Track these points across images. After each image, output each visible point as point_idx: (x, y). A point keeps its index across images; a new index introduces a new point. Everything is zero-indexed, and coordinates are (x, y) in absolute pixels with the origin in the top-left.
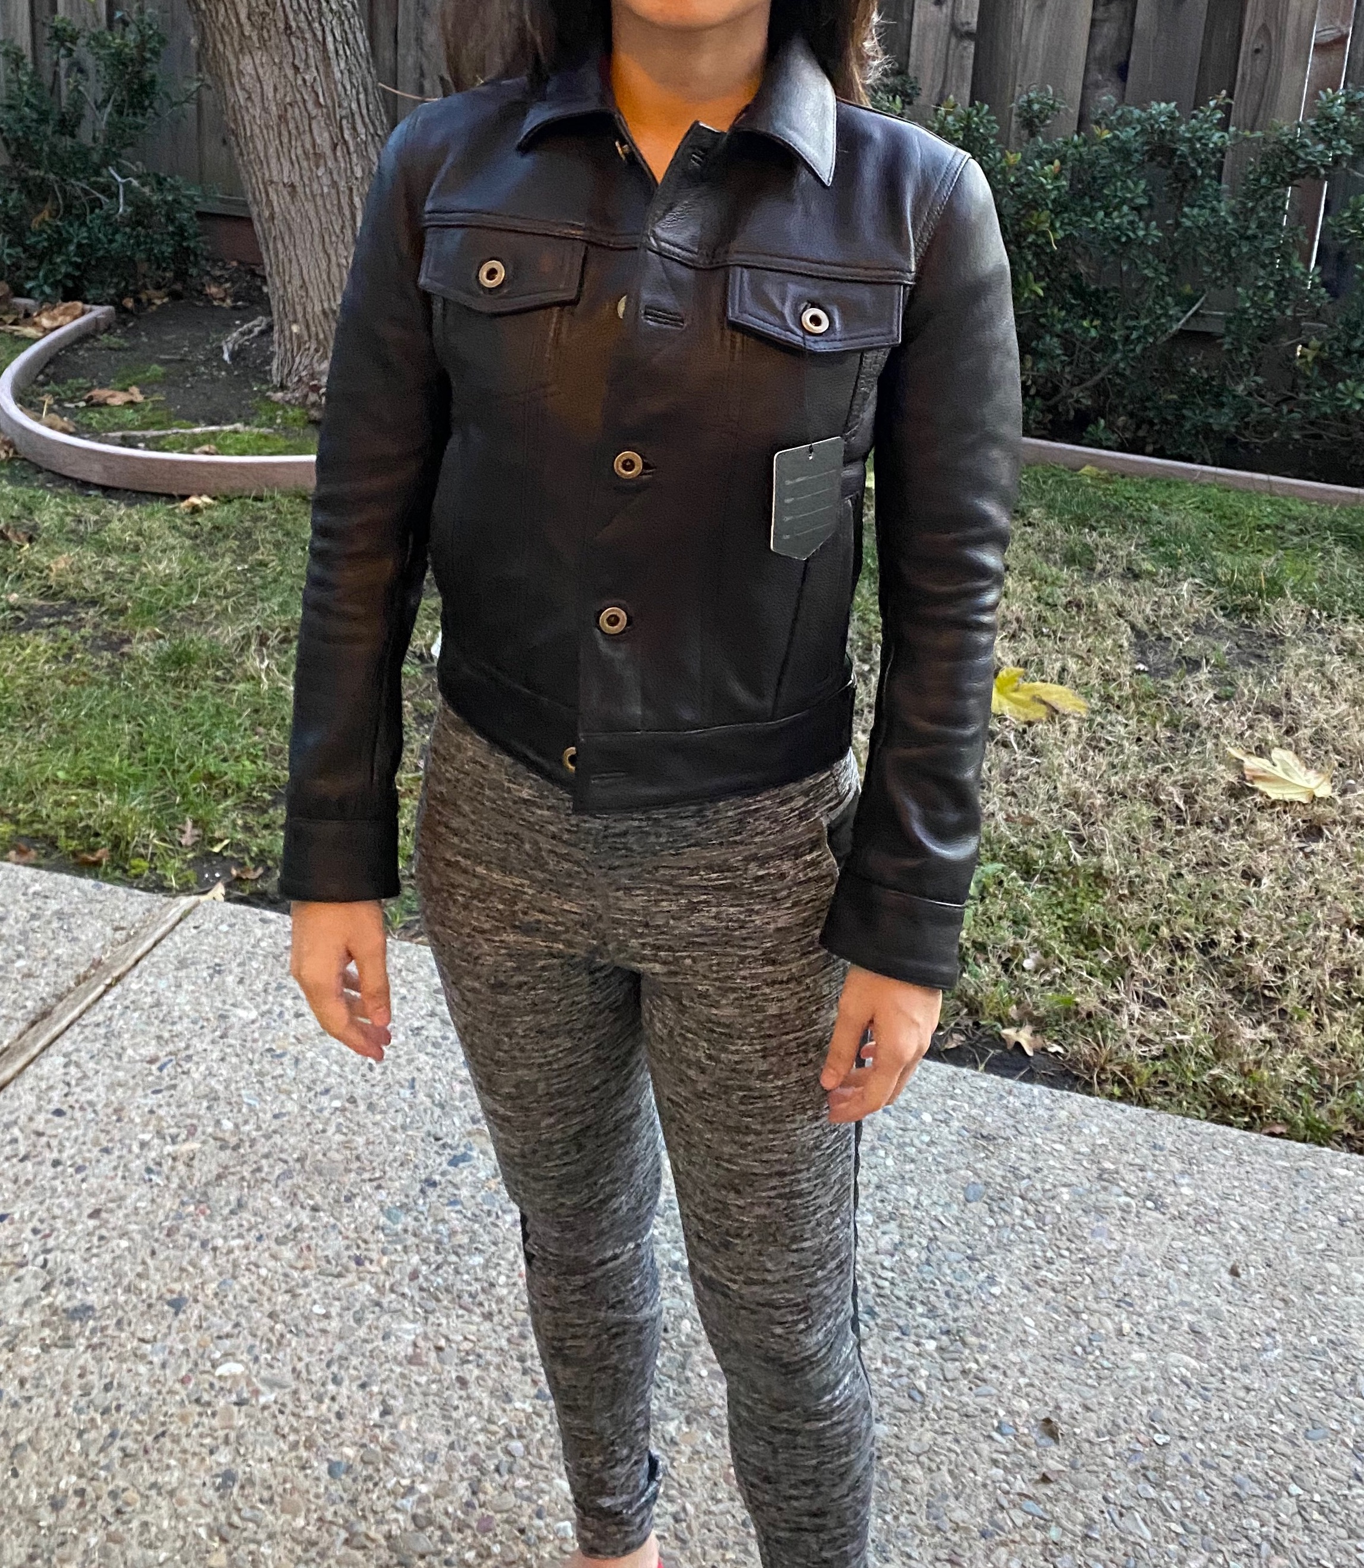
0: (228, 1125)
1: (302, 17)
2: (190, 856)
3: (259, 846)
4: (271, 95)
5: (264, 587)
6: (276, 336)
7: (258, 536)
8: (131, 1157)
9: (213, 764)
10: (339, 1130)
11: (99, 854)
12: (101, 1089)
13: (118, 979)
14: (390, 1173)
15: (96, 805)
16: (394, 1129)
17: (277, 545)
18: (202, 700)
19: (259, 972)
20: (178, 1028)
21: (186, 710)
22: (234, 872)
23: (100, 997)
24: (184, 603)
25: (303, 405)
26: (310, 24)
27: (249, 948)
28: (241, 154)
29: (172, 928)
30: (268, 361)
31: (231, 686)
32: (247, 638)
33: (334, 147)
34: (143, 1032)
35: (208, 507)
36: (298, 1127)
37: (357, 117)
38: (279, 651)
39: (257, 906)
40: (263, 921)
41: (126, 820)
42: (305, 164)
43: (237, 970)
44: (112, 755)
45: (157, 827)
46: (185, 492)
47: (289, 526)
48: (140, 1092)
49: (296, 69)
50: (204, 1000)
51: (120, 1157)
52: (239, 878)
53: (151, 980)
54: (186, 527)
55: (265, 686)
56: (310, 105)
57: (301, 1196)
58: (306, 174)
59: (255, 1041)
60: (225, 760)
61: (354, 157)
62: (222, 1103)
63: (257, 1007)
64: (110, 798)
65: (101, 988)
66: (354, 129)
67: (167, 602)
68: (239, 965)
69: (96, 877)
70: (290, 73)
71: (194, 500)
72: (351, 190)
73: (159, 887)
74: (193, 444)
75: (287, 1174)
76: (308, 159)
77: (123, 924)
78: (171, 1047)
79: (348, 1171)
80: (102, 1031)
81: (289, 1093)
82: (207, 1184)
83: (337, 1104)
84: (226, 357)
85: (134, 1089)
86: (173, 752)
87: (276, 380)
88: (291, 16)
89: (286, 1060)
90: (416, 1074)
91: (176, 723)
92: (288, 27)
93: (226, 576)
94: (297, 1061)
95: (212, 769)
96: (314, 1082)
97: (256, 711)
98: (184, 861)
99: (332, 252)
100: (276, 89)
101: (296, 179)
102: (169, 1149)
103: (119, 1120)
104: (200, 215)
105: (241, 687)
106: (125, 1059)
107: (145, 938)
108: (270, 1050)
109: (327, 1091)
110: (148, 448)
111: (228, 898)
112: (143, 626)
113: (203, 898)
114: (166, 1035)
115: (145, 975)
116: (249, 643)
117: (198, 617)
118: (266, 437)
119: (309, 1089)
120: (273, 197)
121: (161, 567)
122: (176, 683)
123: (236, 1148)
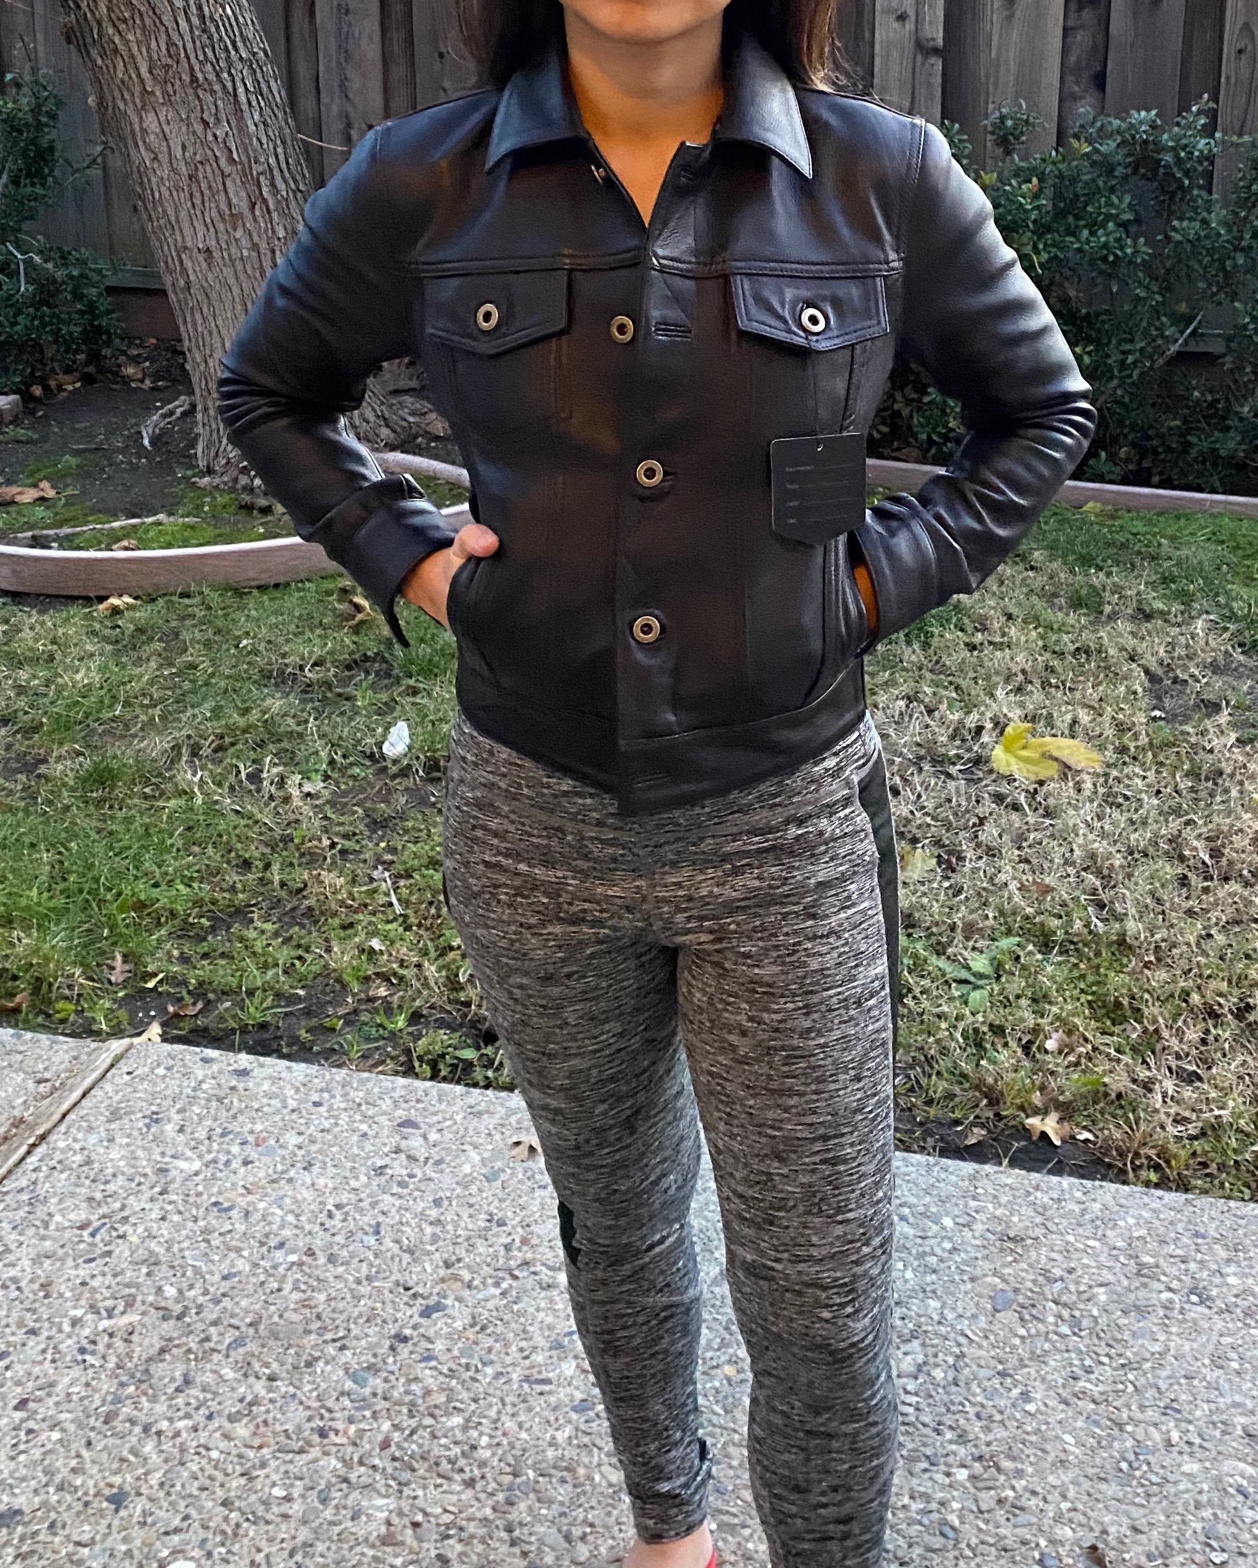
0: (170, 1291)
1: (209, 68)
2: (121, 994)
3: (196, 977)
4: (179, 153)
5: (193, 692)
6: (199, 416)
7: (186, 636)
8: (63, 1336)
9: (143, 890)
10: (296, 1288)
11: (18, 999)
12: (26, 1263)
13: (43, 1137)
14: (355, 1331)
15: (12, 945)
16: (358, 1282)
17: (208, 644)
18: (128, 820)
19: (201, 1118)
20: (111, 1188)
21: (111, 833)
22: (171, 1009)
23: (23, 1159)
24: (106, 715)
25: (233, 490)
26: (218, 76)
27: (189, 1091)
28: (150, 219)
29: (103, 1076)
30: (193, 444)
31: (161, 804)
32: (176, 748)
33: (252, 205)
34: (73, 1195)
35: (130, 607)
36: (250, 1288)
37: (276, 173)
38: (213, 761)
39: (198, 1045)
40: (205, 1060)
41: (47, 959)
42: (221, 226)
43: (177, 1118)
44: (30, 889)
45: (82, 965)
46: (103, 593)
47: (220, 623)
48: (70, 1262)
49: (206, 124)
50: (140, 1153)
51: (49, 1338)
52: (176, 1015)
53: (80, 1136)
54: (107, 632)
55: (199, 800)
56: (223, 162)
57: (256, 1365)
58: (223, 237)
59: (199, 1194)
60: (156, 885)
61: (275, 215)
62: (164, 1268)
63: (200, 1157)
64: (29, 936)
65: (24, 1149)
66: (274, 185)
67: (87, 715)
68: (179, 1112)
69: (15, 1026)
70: (199, 128)
71: (114, 601)
72: (273, 252)
73: (87, 1031)
74: (113, 539)
75: (238, 1342)
76: (224, 220)
77: (47, 1075)
78: (104, 1210)
79: (307, 1332)
80: (25, 1197)
81: (238, 1250)
82: (150, 1360)
83: (293, 1258)
84: (146, 442)
85: (62, 1260)
86: (96, 880)
87: (202, 464)
88: (197, 68)
89: (234, 1213)
90: (381, 1219)
91: (100, 848)
92: (194, 80)
93: (151, 683)
94: (247, 1214)
95: (143, 897)
96: (267, 1236)
97: (189, 829)
98: (115, 1001)
100: (184, 147)
101: (213, 243)
102: (105, 1324)
103: (46, 1297)
104: (111, 290)
105: (173, 803)
106: (52, 1227)
107: (71, 1090)
108: (215, 1204)
109: (281, 1245)
110: (61, 547)
111: (165, 1038)
112: (61, 744)
113: (136, 1040)
114: (98, 1196)
115: (73, 1130)
116: (180, 754)
117: (122, 729)
118: (193, 527)
119: (262, 1244)
120: (188, 264)
121: (78, 677)
122: (99, 803)
123: (179, 1318)
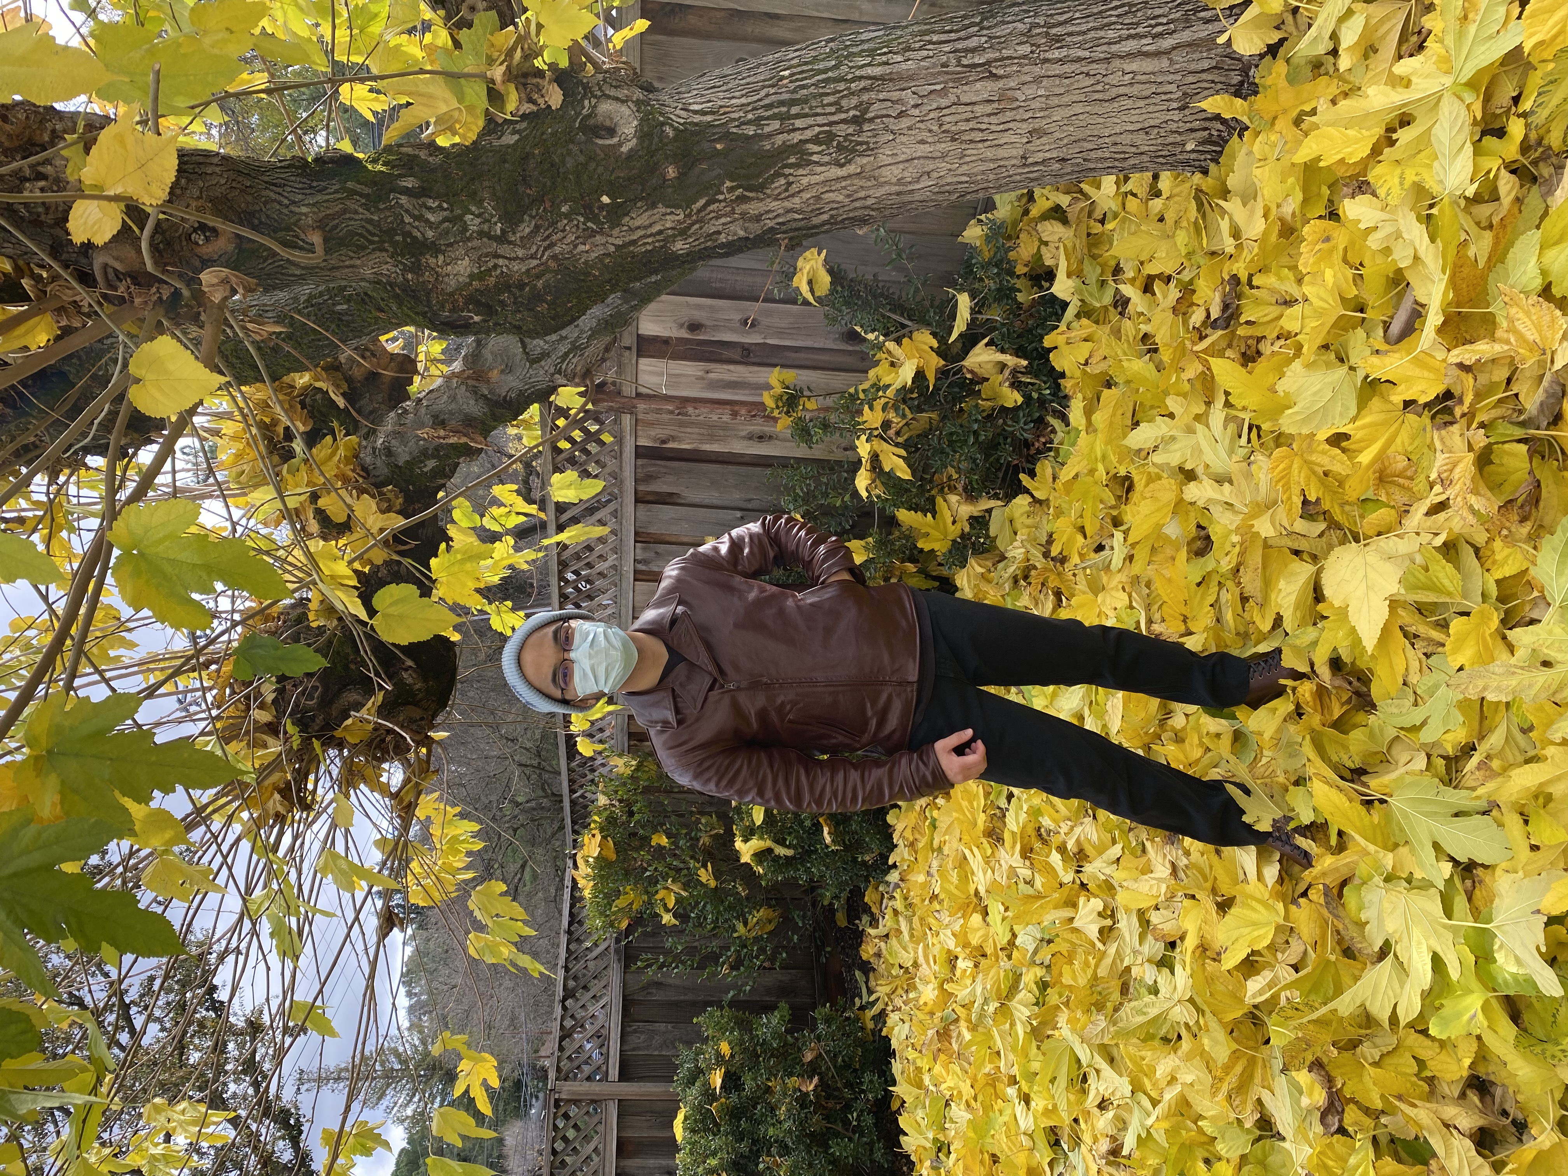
1: (844, 103)
4: (927, 148)
26: (853, 94)
33: (994, 76)
37: (960, 45)
42: (1009, 115)
49: (901, 114)
58: (1021, 114)
61: (1006, 53)
66: (973, 50)
70: (905, 123)
72: (1046, 61)
76: (1002, 111)
88: (843, 116)
92: (855, 121)
99: (1114, 92)
100: (922, 142)
101: (1025, 127)
120: (1039, 157)
